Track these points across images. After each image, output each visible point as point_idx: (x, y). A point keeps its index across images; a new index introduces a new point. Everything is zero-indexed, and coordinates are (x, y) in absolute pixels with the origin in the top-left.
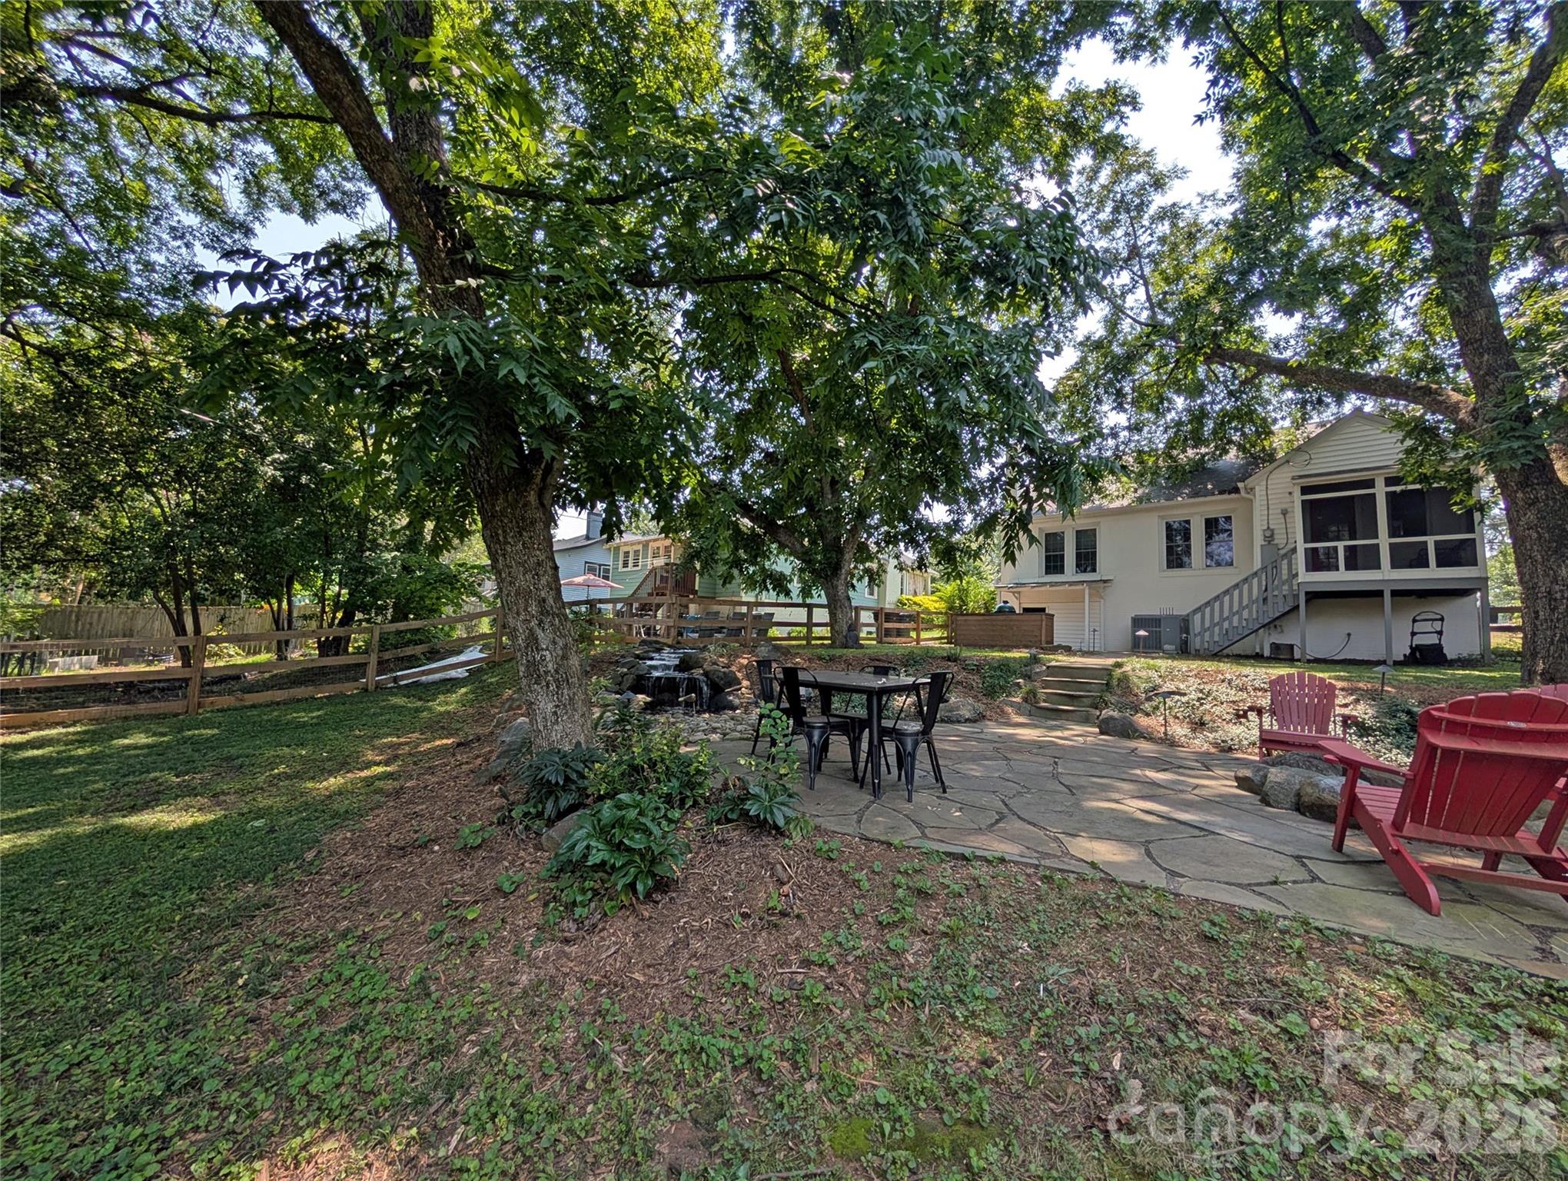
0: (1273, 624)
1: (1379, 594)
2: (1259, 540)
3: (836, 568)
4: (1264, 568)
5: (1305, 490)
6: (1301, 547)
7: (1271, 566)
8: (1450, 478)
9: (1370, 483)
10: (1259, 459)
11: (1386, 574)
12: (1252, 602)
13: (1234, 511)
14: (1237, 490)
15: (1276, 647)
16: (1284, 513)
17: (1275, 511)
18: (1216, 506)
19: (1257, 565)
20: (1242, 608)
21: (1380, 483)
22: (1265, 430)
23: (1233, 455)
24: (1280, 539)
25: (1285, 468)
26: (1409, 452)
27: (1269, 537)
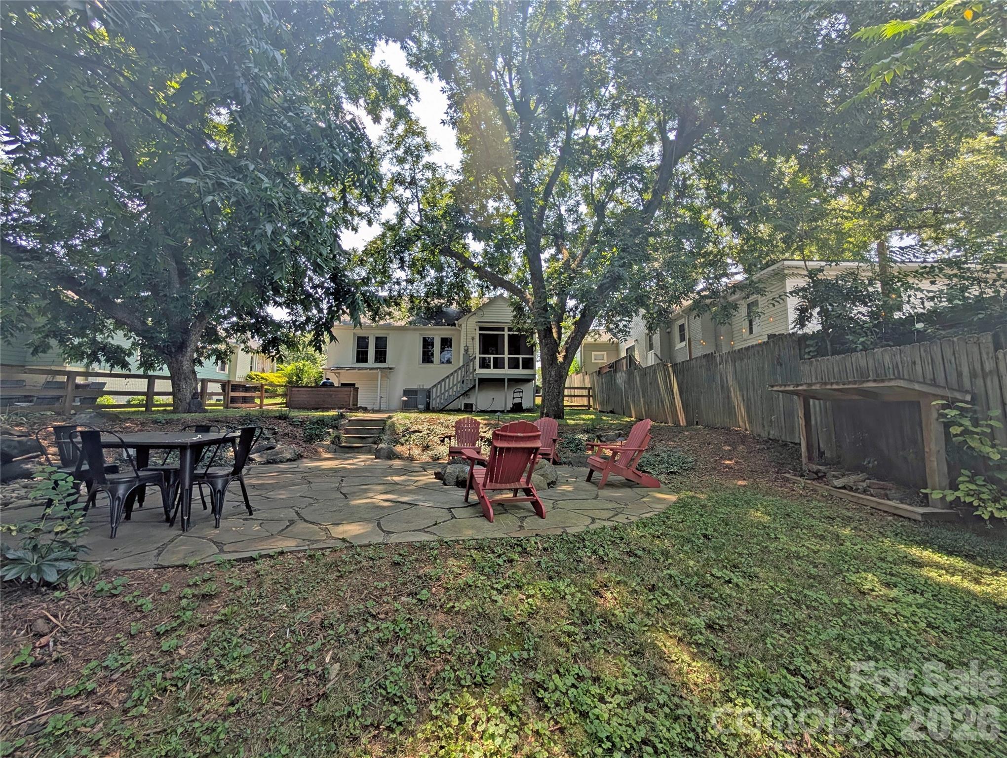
0: (466, 394)
1: (503, 380)
2: (462, 352)
3: (182, 347)
4: (463, 366)
5: (481, 329)
6: (478, 356)
7: (466, 365)
8: (526, 331)
9: (503, 329)
10: (465, 311)
11: (506, 372)
12: (458, 382)
13: (453, 335)
14: (454, 325)
15: (466, 405)
16: (473, 339)
17: (470, 338)
18: (446, 331)
19: (461, 364)
20: (454, 385)
21: (506, 329)
22: (467, 297)
23: (454, 307)
24: (470, 352)
25: (474, 317)
26: (515, 317)
27: (466, 351)
